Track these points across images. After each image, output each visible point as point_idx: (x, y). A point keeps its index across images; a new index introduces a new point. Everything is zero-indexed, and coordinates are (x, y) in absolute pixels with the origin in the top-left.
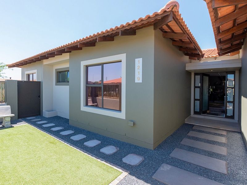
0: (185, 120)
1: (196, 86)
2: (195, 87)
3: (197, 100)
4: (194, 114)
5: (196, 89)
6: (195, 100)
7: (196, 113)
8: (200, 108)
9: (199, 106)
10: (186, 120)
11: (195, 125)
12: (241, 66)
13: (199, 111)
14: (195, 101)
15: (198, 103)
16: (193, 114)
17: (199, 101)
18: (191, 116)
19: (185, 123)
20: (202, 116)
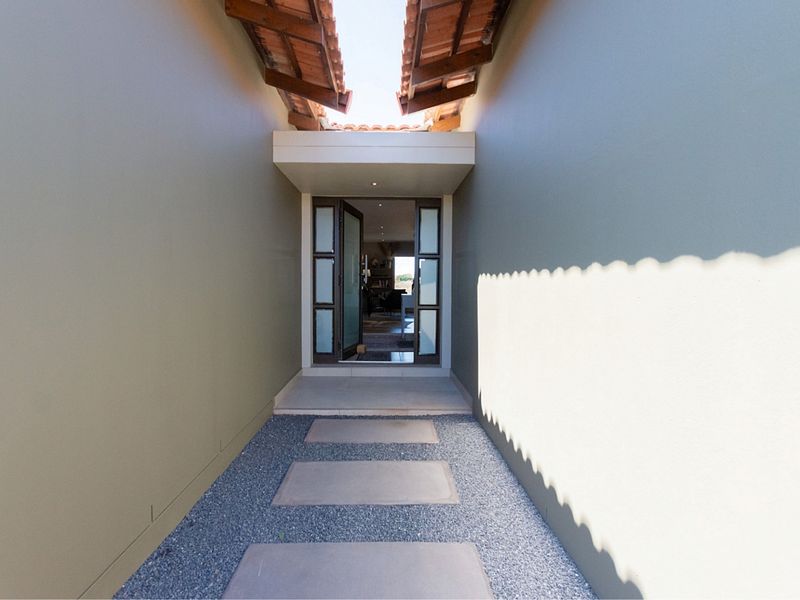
0: (272, 402)
1: (318, 250)
2: (317, 255)
3: (324, 306)
4: (312, 366)
5: (318, 261)
6: (317, 306)
7: (319, 359)
8: (333, 339)
9: (331, 330)
10: (278, 399)
11: (317, 417)
12: (473, 163)
13: (330, 351)
14: (318, 312)
15: (326, 317)
16: (309, 365)
17: (331, 312)
18: (304, 374)
19: (276, 412)
20: (344, 369)
